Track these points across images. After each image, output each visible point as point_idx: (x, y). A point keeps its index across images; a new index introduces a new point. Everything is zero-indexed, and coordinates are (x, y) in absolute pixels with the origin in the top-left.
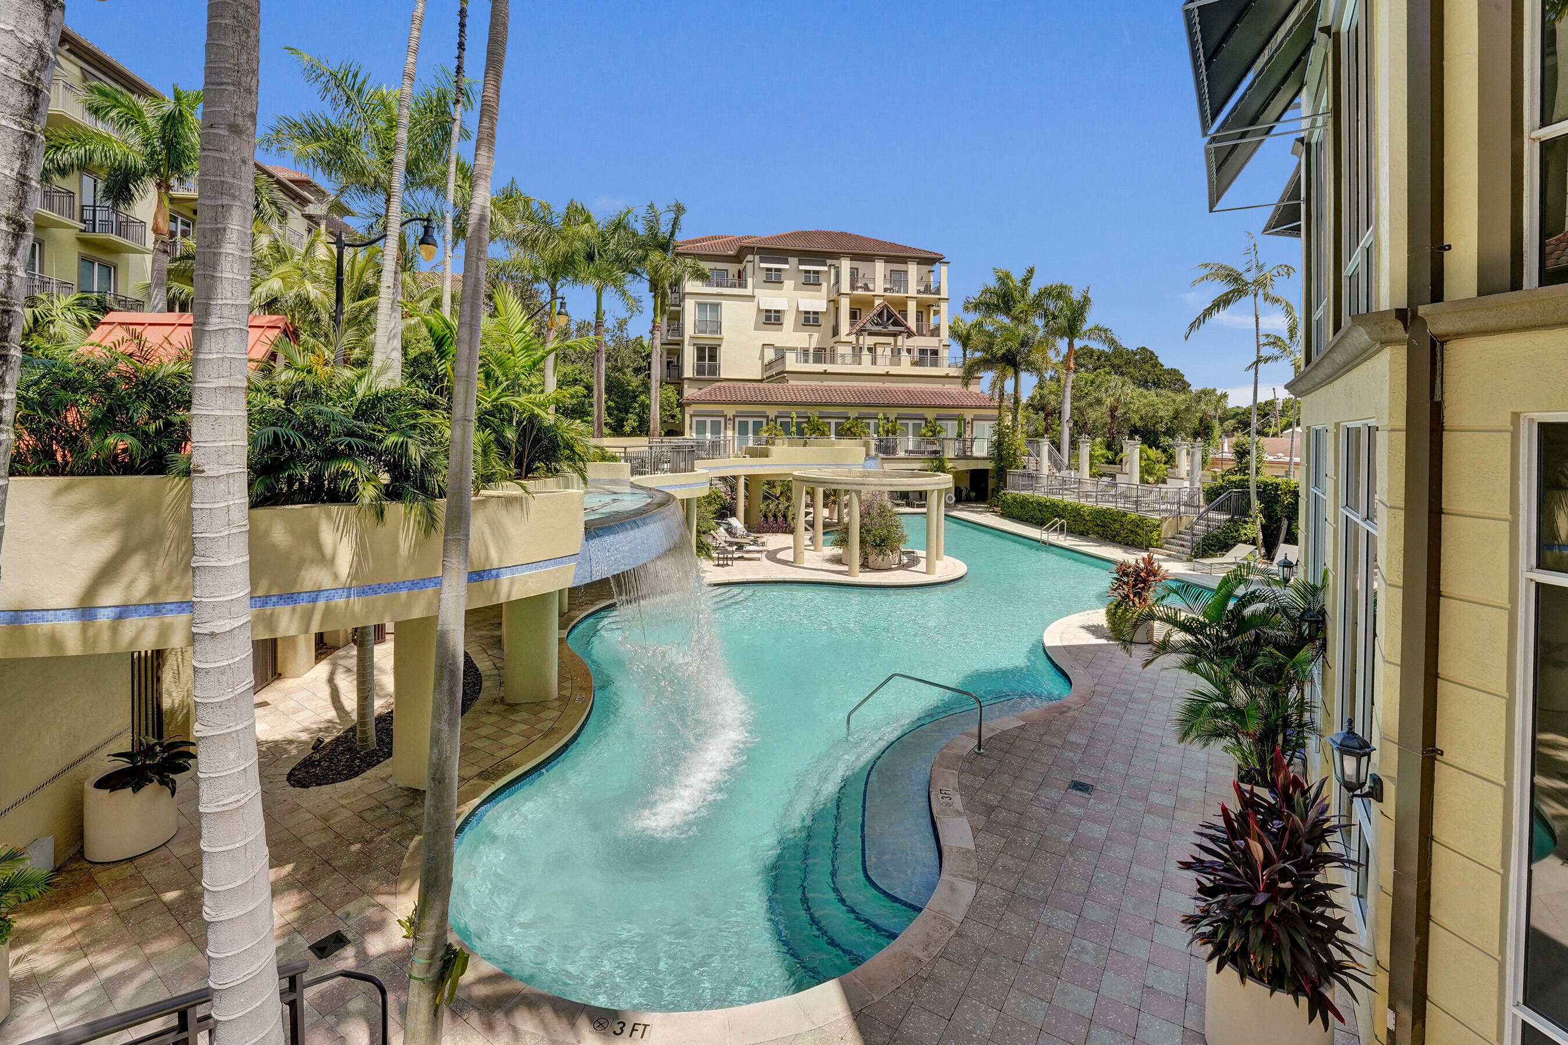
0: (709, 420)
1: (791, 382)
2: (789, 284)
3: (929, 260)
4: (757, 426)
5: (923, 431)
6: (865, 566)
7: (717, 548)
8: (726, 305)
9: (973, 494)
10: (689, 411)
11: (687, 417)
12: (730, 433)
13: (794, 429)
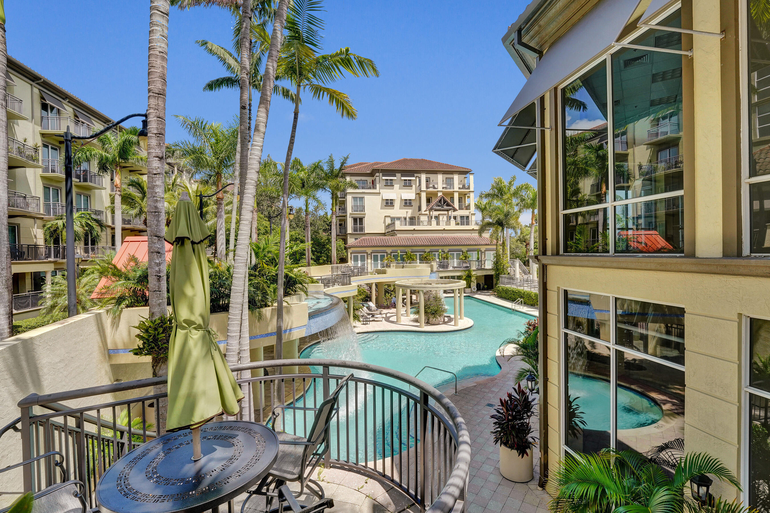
0: (359, 255)
1: (399, 235)
2: (397, 186)
3: (464, 172)
4: (382, 257)
5: (461, 257)
6: (428, 323)
7: (362, 316)
8: (366, 197)
9: (486, 286)
10: (350, 251)
11: (349, 254)
12: (369, 261)
13: (399, 258)
